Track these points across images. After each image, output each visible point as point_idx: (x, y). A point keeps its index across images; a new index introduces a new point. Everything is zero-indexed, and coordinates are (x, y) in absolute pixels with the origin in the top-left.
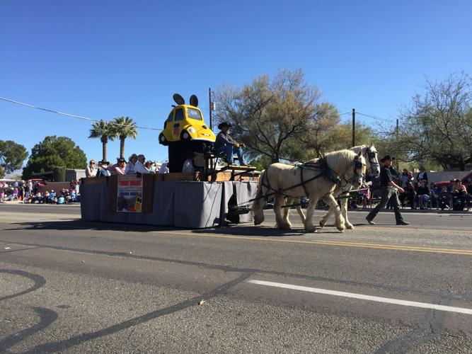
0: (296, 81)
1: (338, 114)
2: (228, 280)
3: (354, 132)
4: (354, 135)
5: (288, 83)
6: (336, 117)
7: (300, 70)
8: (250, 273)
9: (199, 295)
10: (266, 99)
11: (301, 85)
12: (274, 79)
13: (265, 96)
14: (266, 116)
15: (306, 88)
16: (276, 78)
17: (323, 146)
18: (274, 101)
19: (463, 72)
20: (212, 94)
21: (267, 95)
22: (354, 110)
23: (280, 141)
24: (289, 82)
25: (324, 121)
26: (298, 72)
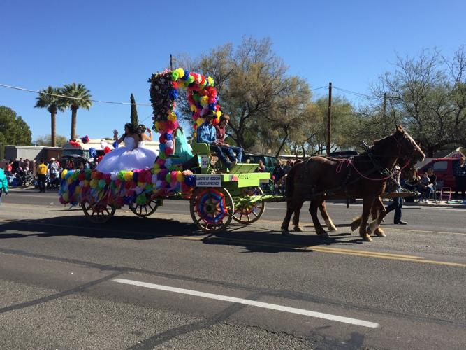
0: (263, 51)
1: (310, 89)
2: (97, 278)
3: (330, 109)
4: (330, 112)
5: (252, 54)
6: (306, 93)
7: (268, 39)
8: (122, 271)
9: (57, 293)
10: (225, 73)
11: (268, 56)
12: (238, 49)
13: (225, 70)
14: (227, 91)
15: (274, 59)
16: (239, 47)
17: (292, 125)
18: (235, 75)
19: (435, 48)
20: (173, 62)
21: (227, 67)
22: (330, 84)
23: (243, 119)
24: (254, 52)
25: (290, 98)
26: (266, 41)
